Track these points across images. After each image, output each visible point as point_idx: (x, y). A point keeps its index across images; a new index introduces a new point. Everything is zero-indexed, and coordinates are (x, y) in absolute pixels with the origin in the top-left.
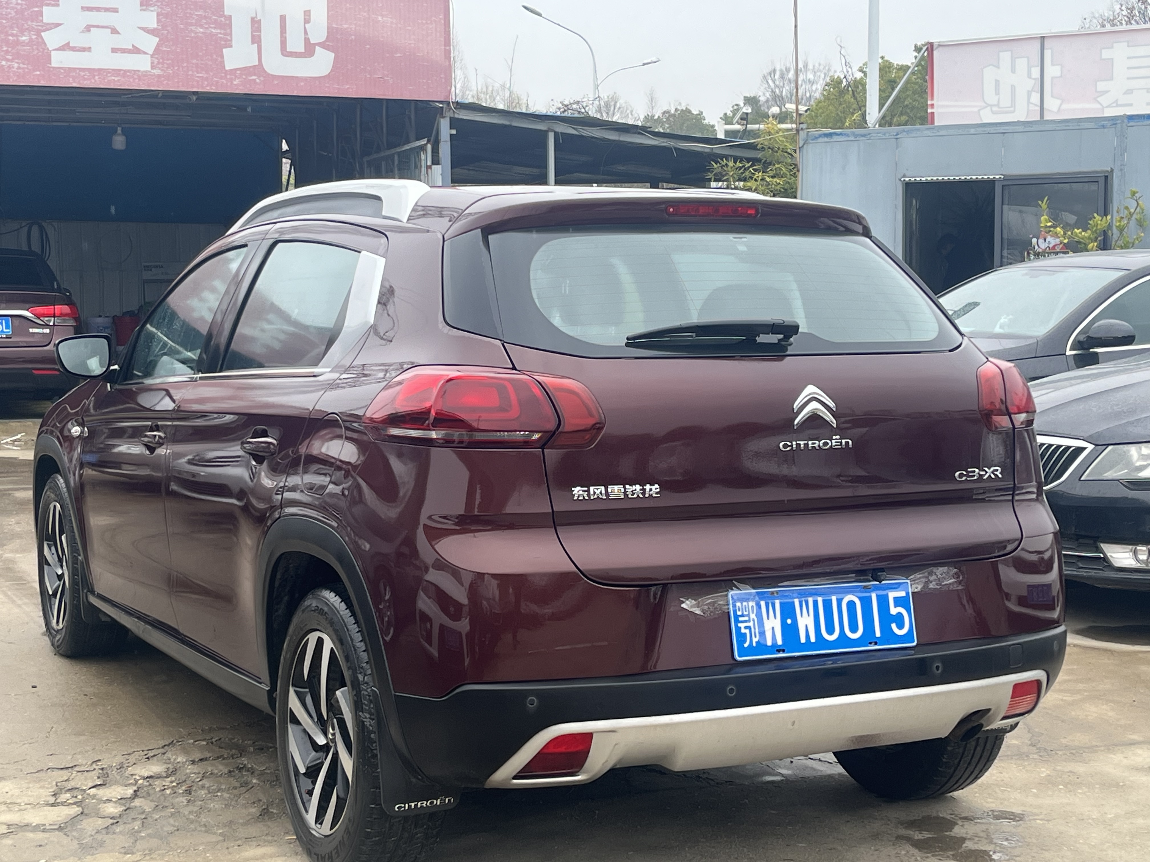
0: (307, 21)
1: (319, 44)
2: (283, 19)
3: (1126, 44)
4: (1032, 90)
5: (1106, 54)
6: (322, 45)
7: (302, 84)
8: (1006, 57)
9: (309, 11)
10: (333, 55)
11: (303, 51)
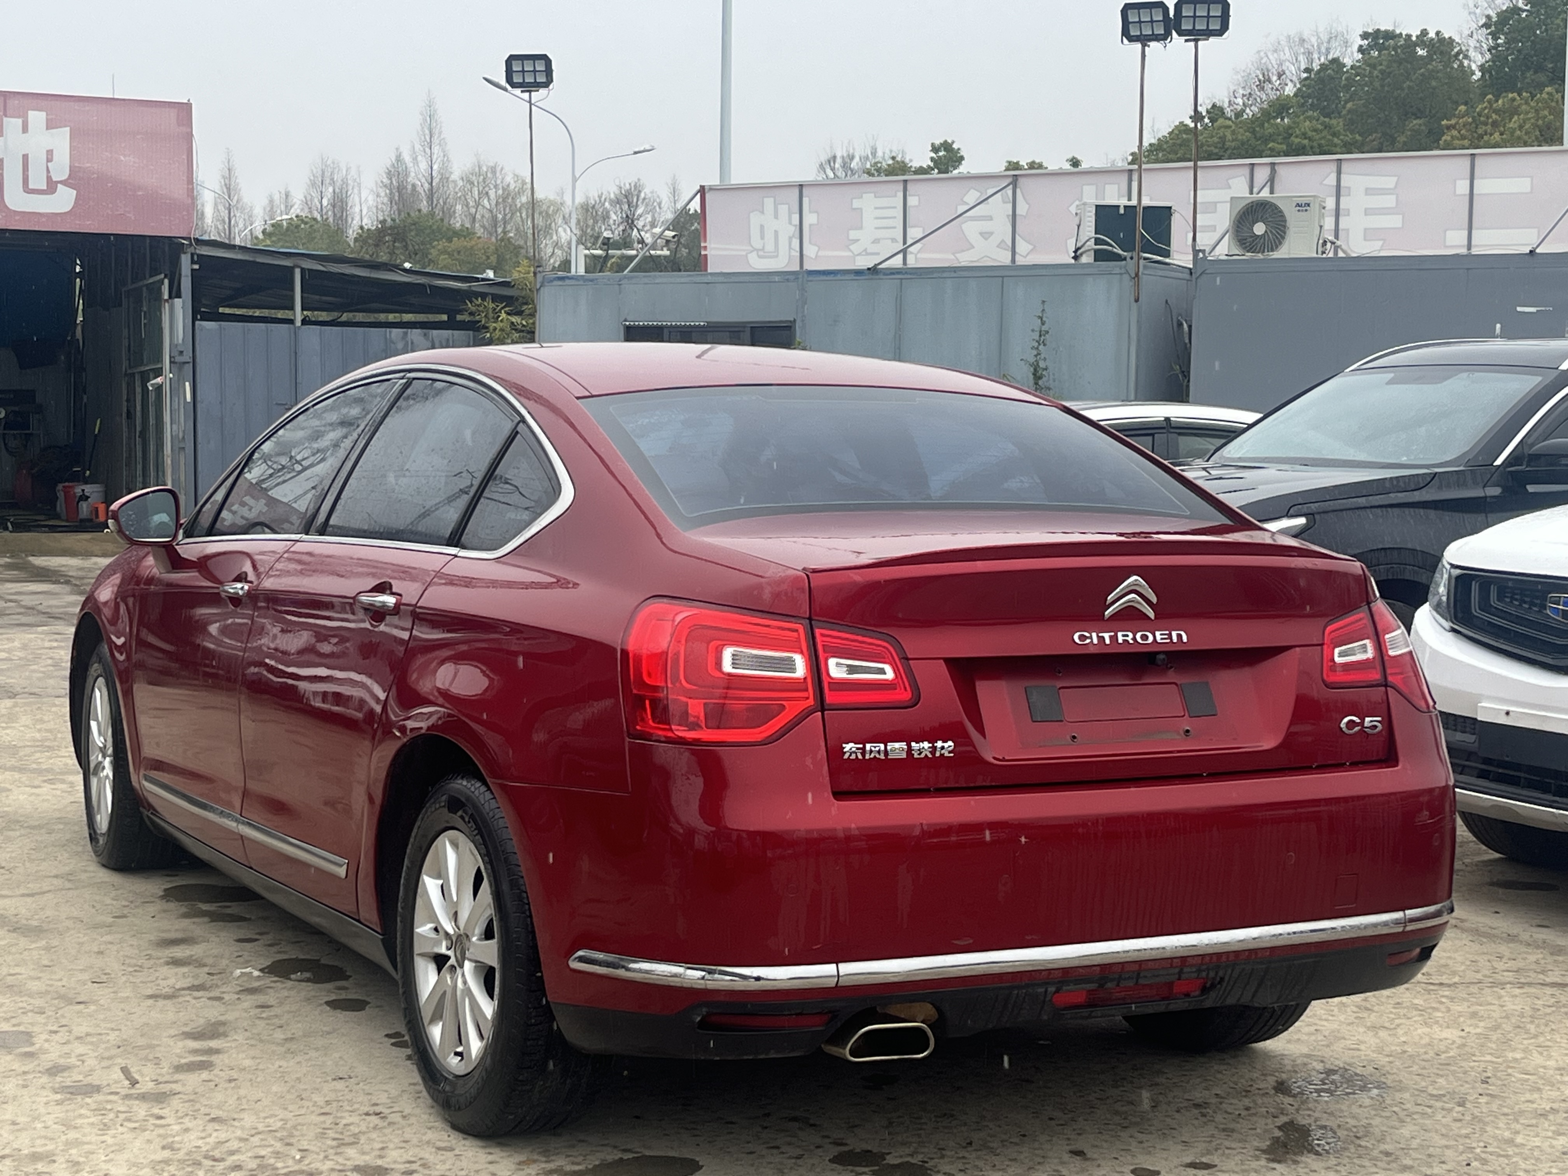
0: (49, 160)
1: (61, 182)
2: (25, 157)
3: (873, 195)
4: (793, 236)
5: (856, 204)
6: (64, 183)
7: (44, 220)
8: (769, 202)
9: (52, 151)
10: (75, 192)
11: (45, 188)
